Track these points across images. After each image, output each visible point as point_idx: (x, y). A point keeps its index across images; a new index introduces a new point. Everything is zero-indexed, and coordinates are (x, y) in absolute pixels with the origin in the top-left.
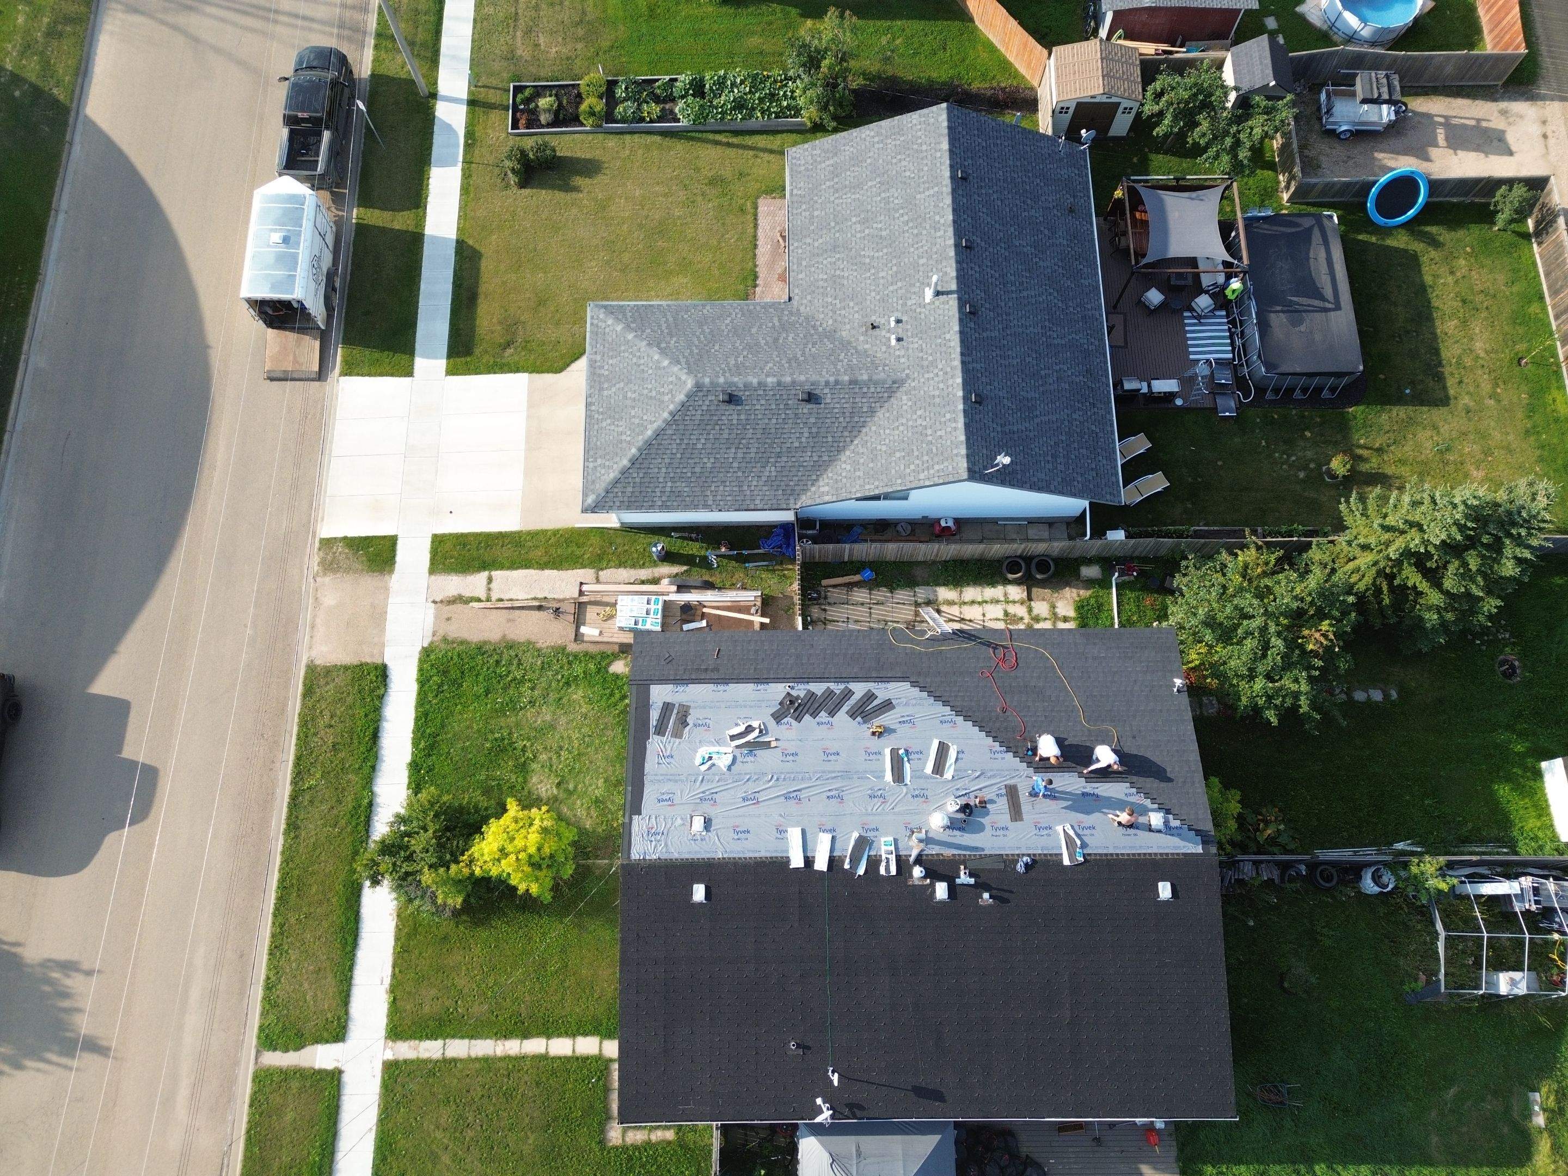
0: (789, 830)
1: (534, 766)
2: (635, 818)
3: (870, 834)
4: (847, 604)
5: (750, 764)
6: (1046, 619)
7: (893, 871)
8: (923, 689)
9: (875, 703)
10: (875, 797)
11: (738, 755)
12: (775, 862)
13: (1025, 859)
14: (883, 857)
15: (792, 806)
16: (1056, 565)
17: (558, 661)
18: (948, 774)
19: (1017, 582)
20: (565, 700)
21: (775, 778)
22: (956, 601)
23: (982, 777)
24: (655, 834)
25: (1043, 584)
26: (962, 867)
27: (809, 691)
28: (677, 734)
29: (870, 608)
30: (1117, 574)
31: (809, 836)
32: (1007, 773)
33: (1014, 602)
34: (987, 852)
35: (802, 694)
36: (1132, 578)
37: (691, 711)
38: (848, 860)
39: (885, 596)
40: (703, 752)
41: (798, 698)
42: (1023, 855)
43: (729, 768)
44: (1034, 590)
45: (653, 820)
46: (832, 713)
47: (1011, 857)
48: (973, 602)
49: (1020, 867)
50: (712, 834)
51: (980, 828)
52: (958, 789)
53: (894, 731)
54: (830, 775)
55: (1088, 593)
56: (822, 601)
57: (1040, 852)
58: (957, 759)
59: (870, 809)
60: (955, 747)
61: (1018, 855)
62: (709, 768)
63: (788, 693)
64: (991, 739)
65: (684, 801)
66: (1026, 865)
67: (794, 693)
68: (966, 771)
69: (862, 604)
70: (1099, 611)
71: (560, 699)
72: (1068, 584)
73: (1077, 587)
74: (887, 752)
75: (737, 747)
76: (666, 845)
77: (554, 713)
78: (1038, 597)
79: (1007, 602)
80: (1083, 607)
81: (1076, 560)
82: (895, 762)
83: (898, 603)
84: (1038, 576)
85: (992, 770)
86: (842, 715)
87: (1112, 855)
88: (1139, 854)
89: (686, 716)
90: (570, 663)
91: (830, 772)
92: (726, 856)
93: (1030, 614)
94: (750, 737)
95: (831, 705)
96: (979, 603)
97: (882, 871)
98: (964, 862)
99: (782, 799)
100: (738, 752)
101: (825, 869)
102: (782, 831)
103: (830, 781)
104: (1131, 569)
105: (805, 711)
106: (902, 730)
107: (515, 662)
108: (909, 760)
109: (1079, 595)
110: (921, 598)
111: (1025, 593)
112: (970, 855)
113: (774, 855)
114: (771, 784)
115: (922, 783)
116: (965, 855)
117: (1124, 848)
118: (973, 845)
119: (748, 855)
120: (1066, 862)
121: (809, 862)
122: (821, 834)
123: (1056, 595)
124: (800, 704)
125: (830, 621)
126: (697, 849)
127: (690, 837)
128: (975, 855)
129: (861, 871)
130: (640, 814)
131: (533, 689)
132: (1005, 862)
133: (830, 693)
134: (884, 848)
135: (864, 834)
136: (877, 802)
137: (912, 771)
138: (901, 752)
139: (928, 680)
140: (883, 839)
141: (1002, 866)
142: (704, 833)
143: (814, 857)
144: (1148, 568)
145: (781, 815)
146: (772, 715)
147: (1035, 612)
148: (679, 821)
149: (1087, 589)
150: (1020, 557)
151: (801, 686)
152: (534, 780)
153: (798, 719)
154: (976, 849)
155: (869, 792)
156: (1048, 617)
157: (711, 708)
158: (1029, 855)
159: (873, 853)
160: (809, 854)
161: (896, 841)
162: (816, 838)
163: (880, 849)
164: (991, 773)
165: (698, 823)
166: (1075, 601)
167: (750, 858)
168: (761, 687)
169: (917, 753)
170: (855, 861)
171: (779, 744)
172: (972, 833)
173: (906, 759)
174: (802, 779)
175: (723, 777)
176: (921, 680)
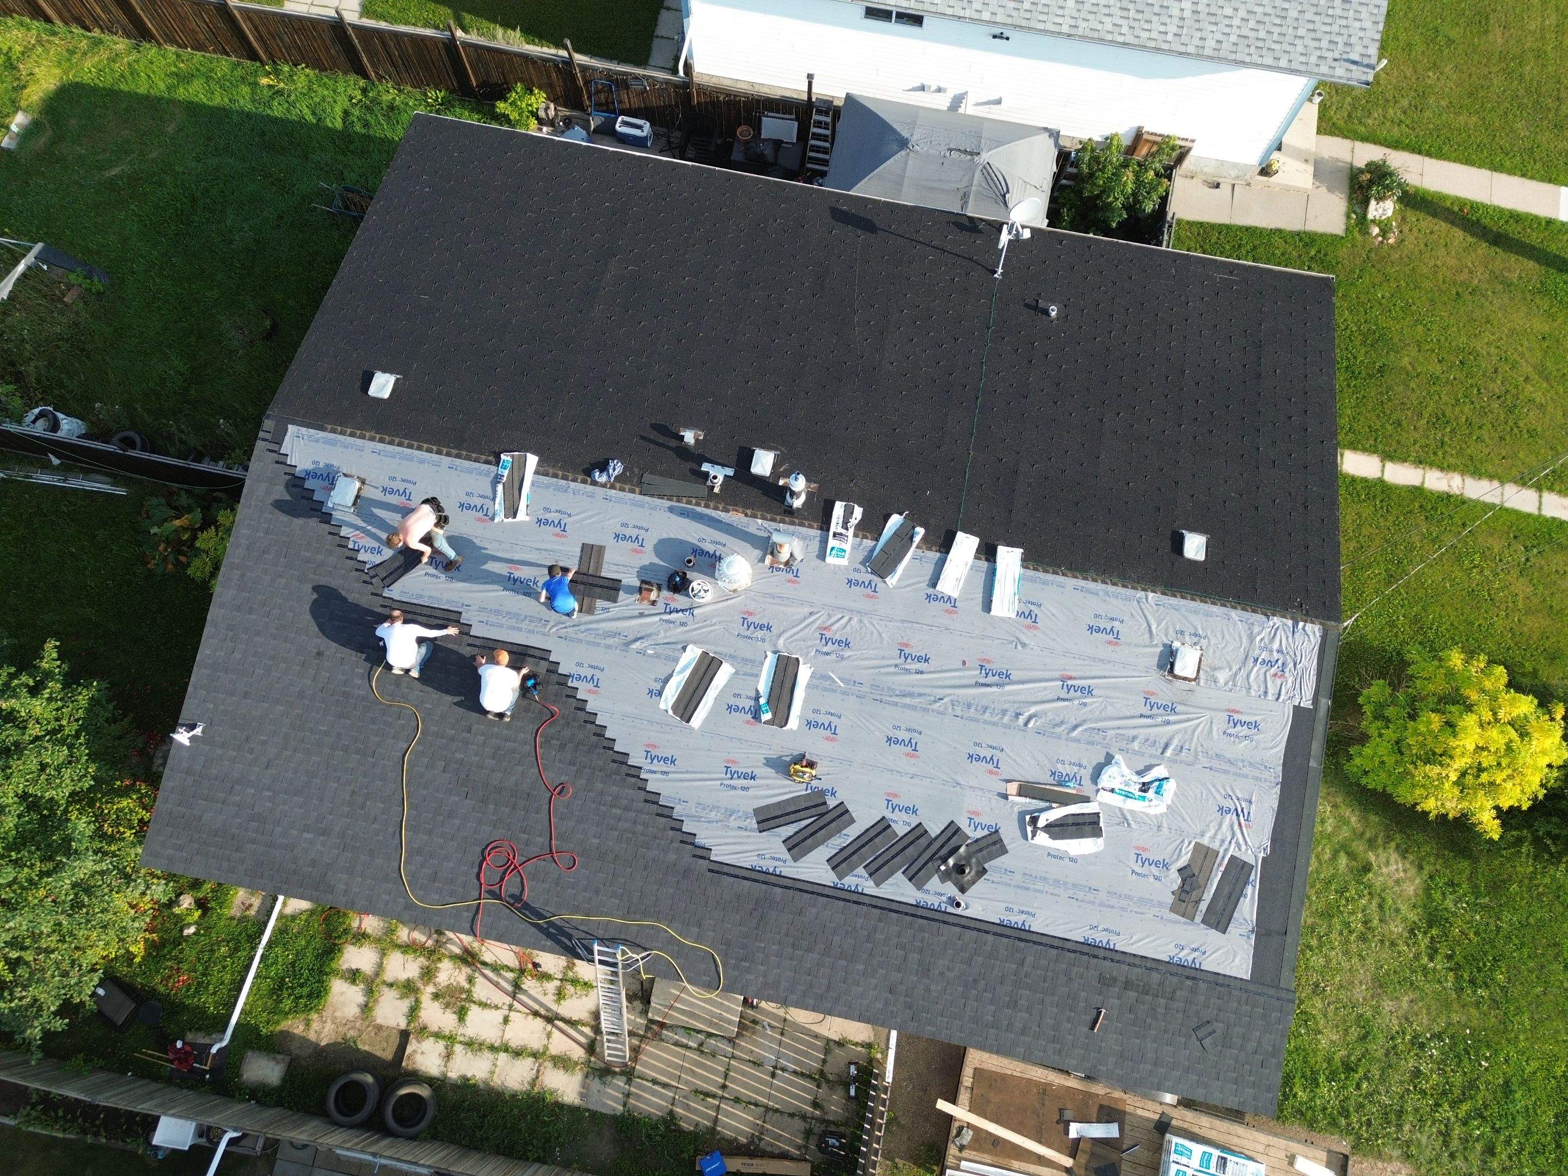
0: (1013, 616)
1: (1413, 916)
2: (1307, 704)
3: (866, 576)
4: (767, 1109)
5: (1067, 758)
6: (391, 985)
7: (839, 508)
8: (689, 839)
9: (790, 830)
10: (840, 642)
11: (1087, 782)
12: (1049, 564)
13: (603, 479)
14: (851, 532)
15: (1000, 658)
16: (323, 1100)
17: (1369, 1123)
18: (692, 654)
19: (415, 1077)
20: (1355, 1032)
21: (1022, 720)
22: (549, 1064)
23: (631, 637)
24: (1271, 664)
25: (368, 1062)
26: (716, 490)
27: (919, 887)
28: (1204, 854)
29: (724, 1087)
30: (214, 1050)
31: (979, 596)
32: (582, 636)
33: (437, 1035)
34: (667, 503)
35: (934, 883)
36: (190, 1037)
37: (1170, 899)
38: (917, 539)
39: (687, 1108)
40: (1155, 806)
41: (945, 877)
42: (604, 486)
43: (1109, 759)
44: (388, 1055)
45: (1272, 691)
46: (883, 827)
47: (627, 487)
48: (517, 1053)
49: (616, 468)
50: (1161, 638)
51: (663, 547)
52: (683, 624)
53: (770, 763)
54: (915, 701)
55: (285, 1025)
56: (818, 1128)
57: (572, 484)
58: (666, 680)
59: (854, 622)
60: (662, 706)
61: (613, 487)
62: (1149, 768)
63: (963, 890)
64: (590, 707)
65: (1209, 714)
66: (603, 468)
67: (950, 889)
68: (657, 656)
69: (737, 1100)
70: (283, 979)
71: (1363, 1038)
72: (319, 1052)
73: (304, 1040)
74: (794, 722)
75: (1086, 800)
76: (1251, 638)
77: (1377, 1011)
78: (387, 1040)
79: (451, 1039)
80: (310, 996)
81: (279, 1104)
82: (785, 697)
83: (665, 1086)
84: (369, 1079)
85: (609, 647)
86: (863, 820)
87: (448, 455)
88: (400, 445)
89: (1182, 887)
90: (1345, 1113)
91: (914, 708)
92: (1141, 594)
93: (417, 1001)
94: (1057, 813)
95: (881, 845)
96: (506, 1048)
97: (858, 512)
98: (710, 495)
99: (1015, 675)
100: (1087, 789)
101: (960, 536)
102: (1028, 616)
103: (916, 690)
104: (184, 1057)
105: (936, 845)
106: (752, 760)
107: (1455, 1144)
108: (757, 698)
109: (308, 1024)
110: (617, 1088)
111: (409, 1050)
112: (698, 504)
113: (1050, 577)
114: (1033, 710)
115: (745, 649)
116: (707, 506)
117: (422, 462)
118: (687, 521)
119: (1098, 586)
120: (532, 461)
121: (987, 552)
122: (955, 594)
123: (352, 1033)
124: (944, 860)
125: (809, 1077)
126: (1193, 618)
127: (1204, 642)
128: (689, 503)
129: (895, 521)
130: (1297, 709)
131: (1417, 1073)
132: (640, 483)
133: (877, 872)
134: (847, 547)
135: (876, 579)
136: (836, 632)
137: (757, 676)
138: (767, 716)
139: (672, 857)
140: (844, 562)
141: (647, 477)
142: (1176, 644)
143: (976, 558)
144: (150, 1054)
145: (1024, 645)
146: (1004, 851)
147: (405, 1005)
148: (1222, 676)
149: (286, 1035)
150: (387, 1132)
151: (932, 901)
152: (1410, 889)
153: (953, 830)
154: (684, 514)
155: (847, 653)
156: (386, 989)
157: (1128, 897)
158: (594, 483)
159: (869, 543)
160: (984, 565)
161: (822, 556)
162: (964, 591)
163: (854, 548)
164: (611, 641)
165: (1186, 664)
166: (318, 1011)
167: (1095, 580)
168: (1016, 919)
169: (737, 709)
170: (903, 538)
171: (1001, 787)
172: (681, 542)
173: (762, 701)
174: (969, 706)
175: (1124, 745)
176: (687, 859)
